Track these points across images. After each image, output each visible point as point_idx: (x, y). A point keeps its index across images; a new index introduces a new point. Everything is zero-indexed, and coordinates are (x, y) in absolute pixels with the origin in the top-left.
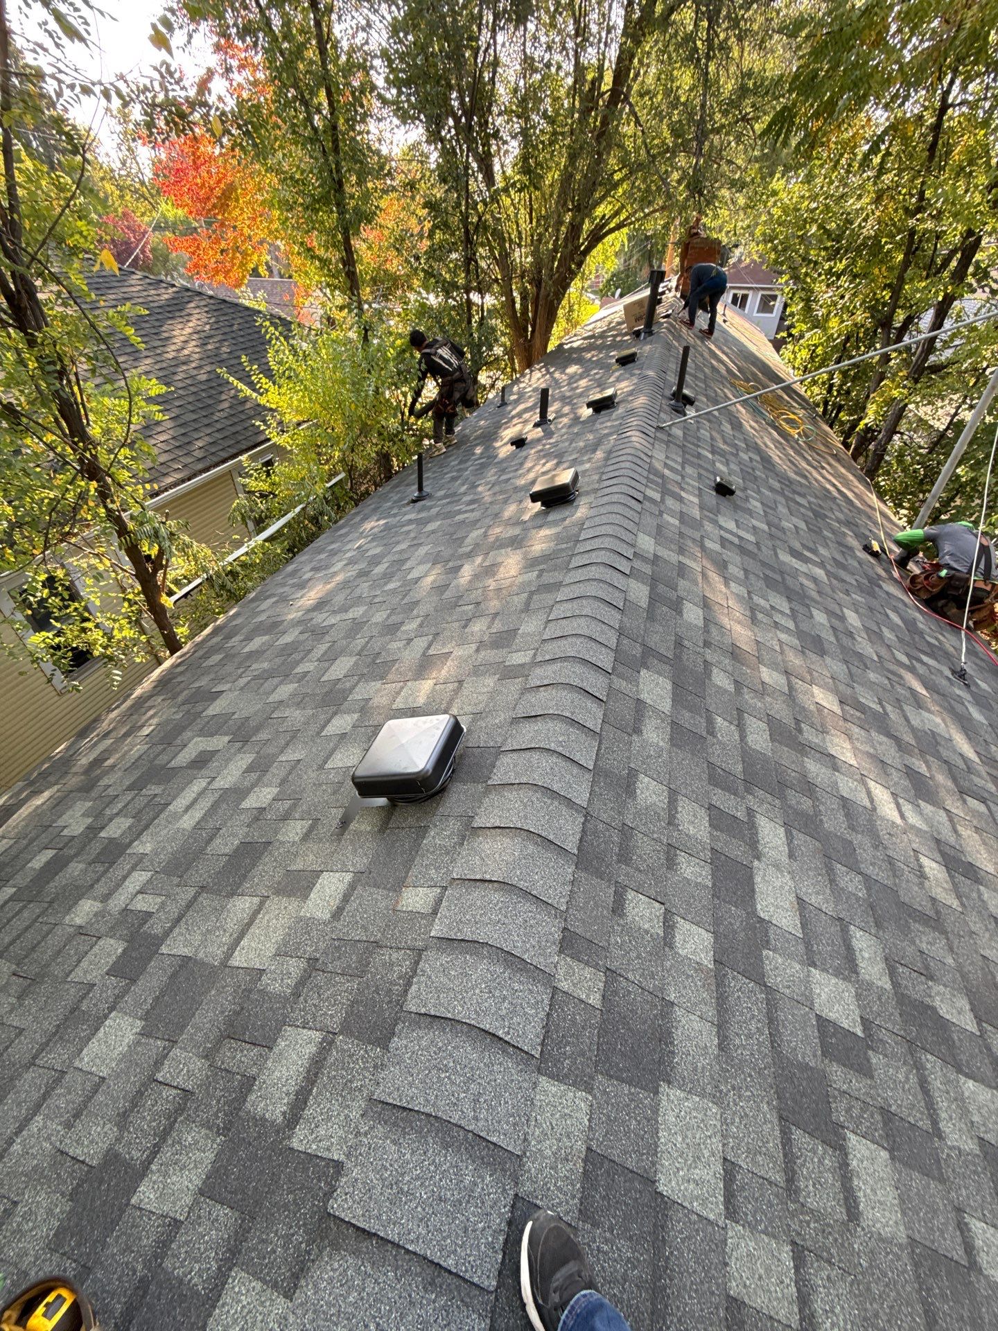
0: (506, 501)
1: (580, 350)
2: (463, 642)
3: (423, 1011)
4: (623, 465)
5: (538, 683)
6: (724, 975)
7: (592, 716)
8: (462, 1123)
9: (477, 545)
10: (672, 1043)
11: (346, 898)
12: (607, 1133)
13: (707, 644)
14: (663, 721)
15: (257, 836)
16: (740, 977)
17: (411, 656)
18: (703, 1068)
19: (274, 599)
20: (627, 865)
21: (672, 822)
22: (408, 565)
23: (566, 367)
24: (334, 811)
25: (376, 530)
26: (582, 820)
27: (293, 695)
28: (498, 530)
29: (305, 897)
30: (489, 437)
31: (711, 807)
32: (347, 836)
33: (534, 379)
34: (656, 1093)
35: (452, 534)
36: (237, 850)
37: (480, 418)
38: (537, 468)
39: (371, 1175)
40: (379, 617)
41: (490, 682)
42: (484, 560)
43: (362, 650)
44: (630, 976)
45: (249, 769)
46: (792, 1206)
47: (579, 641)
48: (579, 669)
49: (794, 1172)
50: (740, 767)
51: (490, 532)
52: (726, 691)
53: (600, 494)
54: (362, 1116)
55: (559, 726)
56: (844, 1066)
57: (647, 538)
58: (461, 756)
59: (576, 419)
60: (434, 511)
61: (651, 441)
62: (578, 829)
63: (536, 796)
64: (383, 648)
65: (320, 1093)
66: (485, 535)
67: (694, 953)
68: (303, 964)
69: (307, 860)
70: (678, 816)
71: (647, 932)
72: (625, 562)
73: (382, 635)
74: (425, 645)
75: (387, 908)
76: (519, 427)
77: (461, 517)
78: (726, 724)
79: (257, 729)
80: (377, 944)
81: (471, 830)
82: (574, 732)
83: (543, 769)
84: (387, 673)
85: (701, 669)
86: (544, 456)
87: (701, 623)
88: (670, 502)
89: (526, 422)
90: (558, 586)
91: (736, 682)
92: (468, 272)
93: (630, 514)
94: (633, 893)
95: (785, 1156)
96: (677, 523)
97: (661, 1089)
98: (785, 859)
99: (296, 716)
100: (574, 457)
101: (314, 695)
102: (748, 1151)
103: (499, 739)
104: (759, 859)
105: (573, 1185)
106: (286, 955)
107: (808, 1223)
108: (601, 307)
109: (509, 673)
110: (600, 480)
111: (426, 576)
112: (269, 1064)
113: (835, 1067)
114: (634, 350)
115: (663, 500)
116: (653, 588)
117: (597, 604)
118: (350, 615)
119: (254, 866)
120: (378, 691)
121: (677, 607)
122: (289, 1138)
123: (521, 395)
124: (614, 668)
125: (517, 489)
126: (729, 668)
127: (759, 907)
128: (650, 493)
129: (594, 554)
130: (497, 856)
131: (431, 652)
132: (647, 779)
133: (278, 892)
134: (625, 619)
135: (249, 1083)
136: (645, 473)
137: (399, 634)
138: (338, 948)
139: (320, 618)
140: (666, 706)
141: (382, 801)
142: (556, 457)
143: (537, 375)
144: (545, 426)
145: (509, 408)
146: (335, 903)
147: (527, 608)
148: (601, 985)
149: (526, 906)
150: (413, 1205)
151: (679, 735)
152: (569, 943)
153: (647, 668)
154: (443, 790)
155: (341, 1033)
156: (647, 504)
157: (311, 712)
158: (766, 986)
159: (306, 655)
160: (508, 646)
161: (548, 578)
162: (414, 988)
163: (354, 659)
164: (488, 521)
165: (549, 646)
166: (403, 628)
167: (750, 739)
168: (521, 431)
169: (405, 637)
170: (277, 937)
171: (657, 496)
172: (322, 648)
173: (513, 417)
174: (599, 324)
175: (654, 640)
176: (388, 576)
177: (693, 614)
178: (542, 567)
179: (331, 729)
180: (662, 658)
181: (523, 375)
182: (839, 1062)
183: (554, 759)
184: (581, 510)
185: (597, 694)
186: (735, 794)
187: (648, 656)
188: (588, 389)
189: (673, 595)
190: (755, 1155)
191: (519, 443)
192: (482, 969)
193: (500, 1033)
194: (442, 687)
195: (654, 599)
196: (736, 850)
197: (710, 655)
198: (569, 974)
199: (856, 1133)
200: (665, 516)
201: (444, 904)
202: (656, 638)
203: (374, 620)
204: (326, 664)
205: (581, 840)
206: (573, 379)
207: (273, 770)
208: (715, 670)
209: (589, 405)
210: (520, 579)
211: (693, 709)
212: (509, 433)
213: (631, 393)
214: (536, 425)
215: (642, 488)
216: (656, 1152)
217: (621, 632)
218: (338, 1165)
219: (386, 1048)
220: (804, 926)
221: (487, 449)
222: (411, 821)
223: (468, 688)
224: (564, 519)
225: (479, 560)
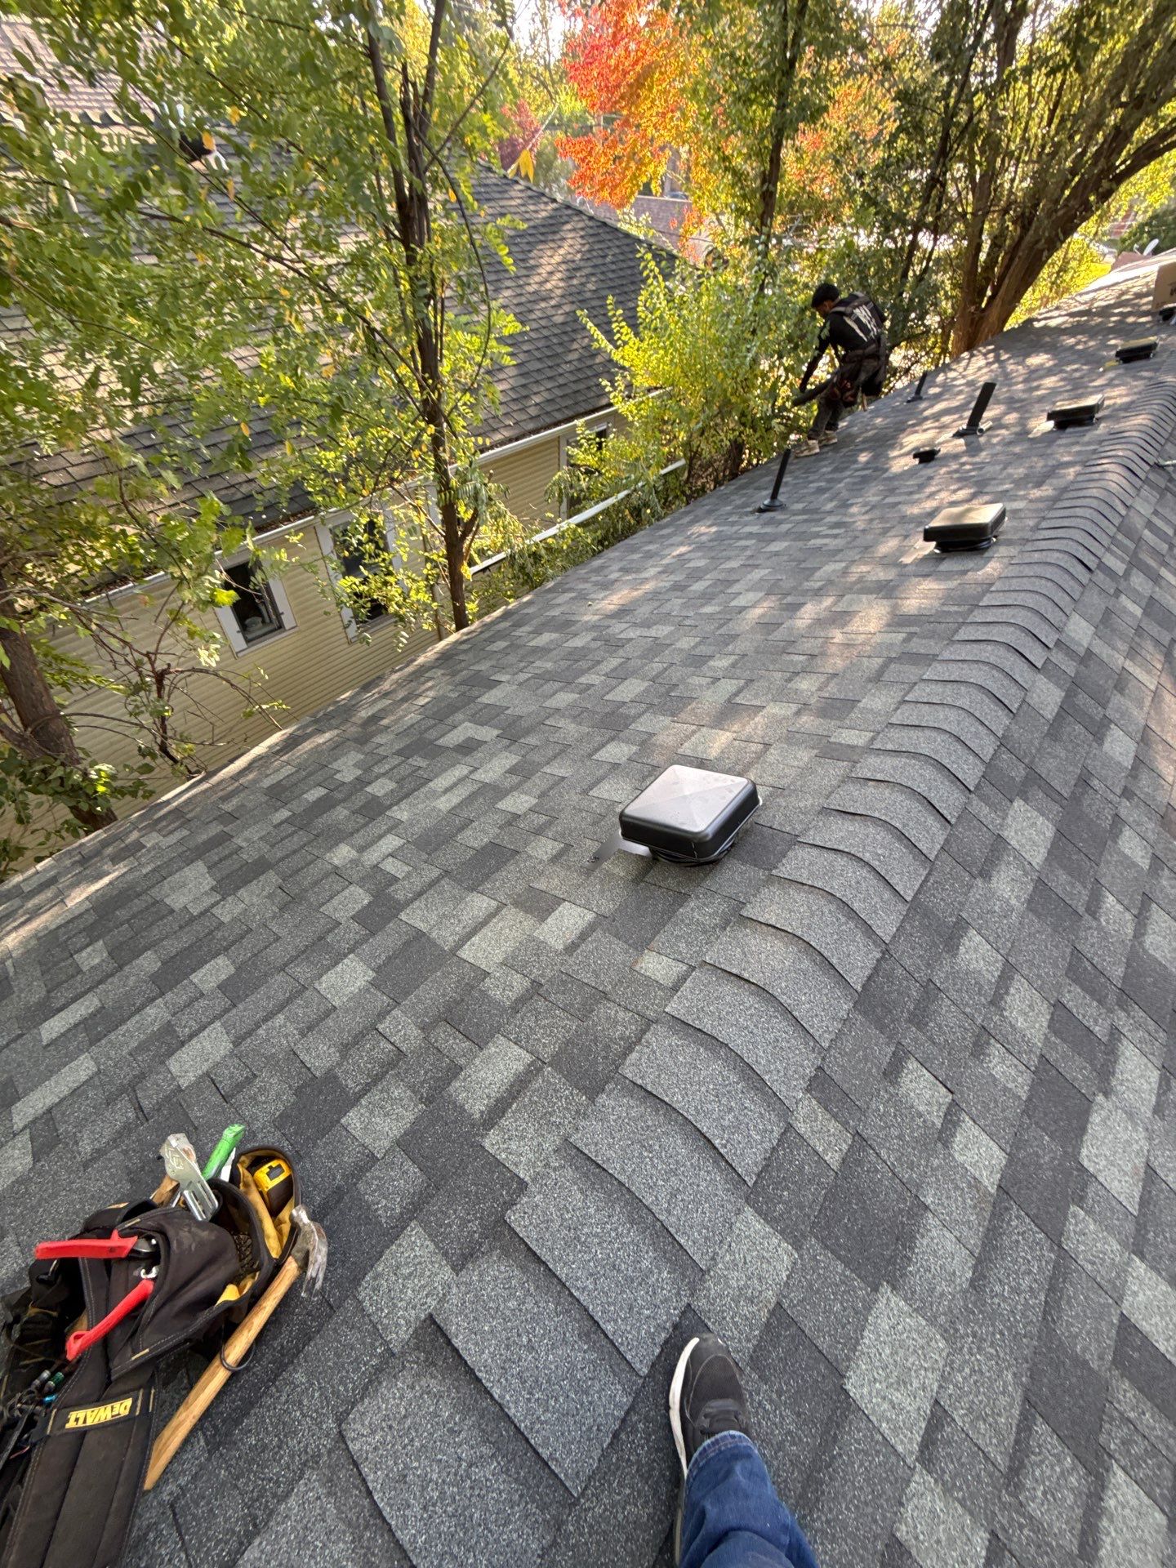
0: (885, 532)
1: (1059, 331)
2: (780, 696)
3: (639, 1082)
4: (1079, 512)
5: (869, 775)
6: (1007, 1209)
7: (930, 838)
8: (654, 1209)
9: (830, 582)
10: (912, 1249)
11: (583, 936)
12: (804, 1299)
13: (1127, 793)
14: (1026, 874)
15: (506, 841)
16: (1028, 1220)
17: (712, 698)
18: (942, 1294)
19: (573, 595)
20: (919, 1028)
21: (996, 1001)
22: (735, 588)
23: (1028, 355)
24: (589, 842)
25: (704, 538)
26: (878, 955)
27: (572, 706)
28: (864, 568)
29: (543, 920)
30: (884, 442)
31: (1058, 1005)
32: (597, 873)
33: (971, 370)
34: (876, 1290)
35: (800, 562)
36: (483, 848)
37: (876, 413)
38: (943, 495)
39: (552, 1210)
40: (686, 643)
41: (804, 756)
42: (835, 604)
43: (658, 676)
44: (883, 1153)
45: (512, 771)
46: (1006, 1498)
47: (940, 738)
48: (929, 772)
49: (1022, 1465)
50: (1119, 971)
51: (854, 569)
52: (1134, 865)
53: (1029, 547)
54: (555, 1151)
55: (882, 835)
56: (1141, 1390)
57: (1084, 624)
58: (747, 831)
59: (1023, 434)
60: (785, 527)
61: (1138, 483)
62: (871, 964)
63: (829, 908)
64: (683, 680)
65: (518, 1110)
66: (845, 572)
67: (974, 1165)
68: (527, 983)
69: (551, 883)
70: (1008, 999)
71: (920, 1115)
72: (1039, 649)
73: (684, 664)
74: (734, 689)
75: (623, 963)
76: (930, 434)
77: (819, 542)
78: (1119, 907)
79: (528, 732)
80: (605, 995)
81: (737, 918)
82: (899, 849)
83: (846, 880)
84: (681, 710)
85: (1106, 824)
86: (959, 480)
87: (1128, 763)
88: (1138, 580)
89: (943, 427)
90: (929, 659)
91: (1155, 857)
92: (926, 199)
93: (1068, 584)
94: (916, 1065)
95: (1017, 1442)
96: (1138, 612)
97: (882, 1290)
98: (1146, 1112)
99: (570, 729)
100: (1007, 486)
101: (594, 713)
102: (970, 1410)
103: (799, 827)
104: (1106, 1094)
105: (752, 1330)
106: (512, 967)
107: (1021, 1527)
108: (1114, 267)
109: (830, 751)
110: (1036, 528)
111: (753, 606)
112: (477, 1061)
113: (1126, 1385)
114: (1152, 339)
115: (1127, 574)
116: (1069, 695)
117: (979, 696)
118: (653, 632)
119: (498, 869)
120: (666, 728)
121: (1098, 730)
122: (483, 1136)
123: (947, 388)
124: (978, 787)
125: (904, 519)
126: (1152, 837)
127: (1084, 1152)
128: (1110, 561)
129: (996, 629)
130: (763, 956)
131: (738, 700)
132: (978, 938)
133: (516, 904)
134: (1014, 727)
135: (455, 1071)
136: (1112, 530)
137: (705, 668)
138: (564, 983)
139: (617, 628)
140: (1037, 856)
141: (642, 850)
142: (977, 483)
143: (980, 361)
144: (971, 438)
145: (923, 405)
146: (571, 936)
147: (877, 678)
148: (845, 1147)
149: (780, 1025)
150: (586, 1257)
151: (1042, 898)
152: (820, 1084)
153: (1026, 800)
154: (715, 862)
155: (550, 1064)
156: (1100, 577)
157: (587, 730)
158: (1060, 1246)
159: (593, 666)
160: (839, 719)
161: (917, 646)
162: (634, 1056)
163: (646, 684)
164: (853, 554)
165: (894, 733)
166: (711, 663)
167: (1149, 940)
168: (933, 439)
169: (711, 674)
170: (508, 947)
171: (1119, 567)
172: (614, 662)
173: (926, 419)
174: (1103, 292)
175: (1047, 767)
176: (706, 597)
177: (1119, 747)
178: (913, 629)
179: (602, 755)
180: (1051, 793)
181: (956, 359)
182: (1132, 1381)
183: (864, 872)
184: (992, 567)
185: (944, 812)
186: (1099, 1002)
187: (1032, 784)
188: (1054, 392)
189: (1097, 712)
190: (978, 1418)
191: (926, 457)
192: (714, 1068)
193: (717, 1142)
194: (743, 745)
195: (1066, 710)
196: (1078, 1071)
197: (1125, 809)
198: (810, 1118)
199: (1127, 1473)
200: (1123, 598)
201: (688, 983)
202: (1052, 763)
203: (679, 645)
204: (614, 682)
205: (869, 978)
206: (1035, 374)
207: (536, 779)
208: (1127, 833)
209: (1050, 417)
210: (878, 639)
211: (1076, 873)
212: (914, 440)
213: (1127, 407)
214: (959, 435)
215: (1099, 551)
216: (854, 1350)
217: (1003, 743)
218: (523, 1186)
219: (592, 1100)
220: (1144, 1202)
221: (875, 458)
222: (671, 883)
223: (773, 755)
224: (965, 572)
225: (828, 602)
